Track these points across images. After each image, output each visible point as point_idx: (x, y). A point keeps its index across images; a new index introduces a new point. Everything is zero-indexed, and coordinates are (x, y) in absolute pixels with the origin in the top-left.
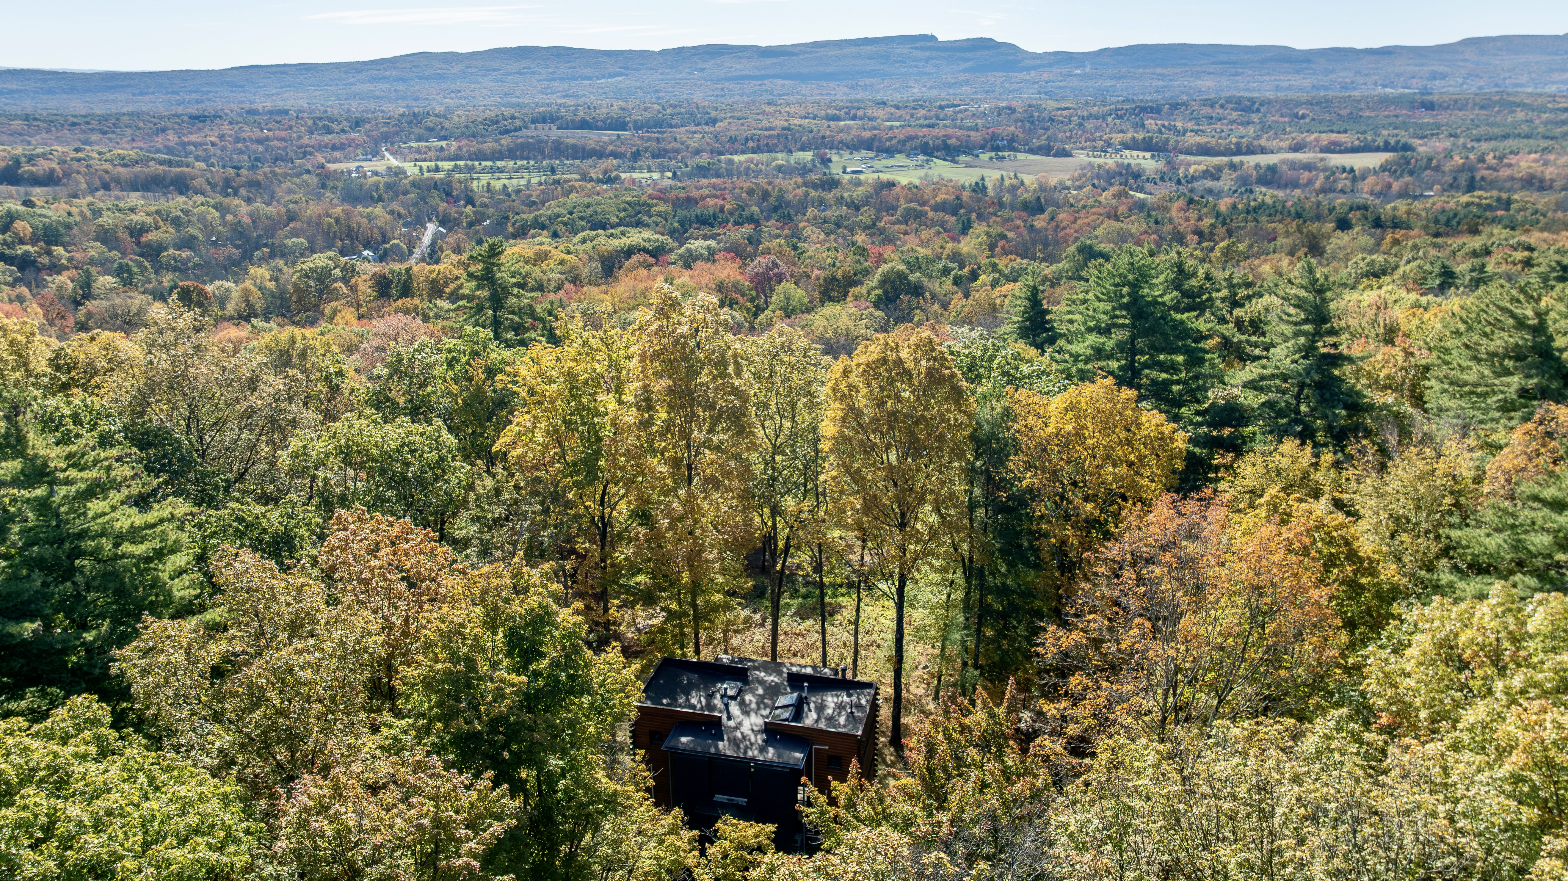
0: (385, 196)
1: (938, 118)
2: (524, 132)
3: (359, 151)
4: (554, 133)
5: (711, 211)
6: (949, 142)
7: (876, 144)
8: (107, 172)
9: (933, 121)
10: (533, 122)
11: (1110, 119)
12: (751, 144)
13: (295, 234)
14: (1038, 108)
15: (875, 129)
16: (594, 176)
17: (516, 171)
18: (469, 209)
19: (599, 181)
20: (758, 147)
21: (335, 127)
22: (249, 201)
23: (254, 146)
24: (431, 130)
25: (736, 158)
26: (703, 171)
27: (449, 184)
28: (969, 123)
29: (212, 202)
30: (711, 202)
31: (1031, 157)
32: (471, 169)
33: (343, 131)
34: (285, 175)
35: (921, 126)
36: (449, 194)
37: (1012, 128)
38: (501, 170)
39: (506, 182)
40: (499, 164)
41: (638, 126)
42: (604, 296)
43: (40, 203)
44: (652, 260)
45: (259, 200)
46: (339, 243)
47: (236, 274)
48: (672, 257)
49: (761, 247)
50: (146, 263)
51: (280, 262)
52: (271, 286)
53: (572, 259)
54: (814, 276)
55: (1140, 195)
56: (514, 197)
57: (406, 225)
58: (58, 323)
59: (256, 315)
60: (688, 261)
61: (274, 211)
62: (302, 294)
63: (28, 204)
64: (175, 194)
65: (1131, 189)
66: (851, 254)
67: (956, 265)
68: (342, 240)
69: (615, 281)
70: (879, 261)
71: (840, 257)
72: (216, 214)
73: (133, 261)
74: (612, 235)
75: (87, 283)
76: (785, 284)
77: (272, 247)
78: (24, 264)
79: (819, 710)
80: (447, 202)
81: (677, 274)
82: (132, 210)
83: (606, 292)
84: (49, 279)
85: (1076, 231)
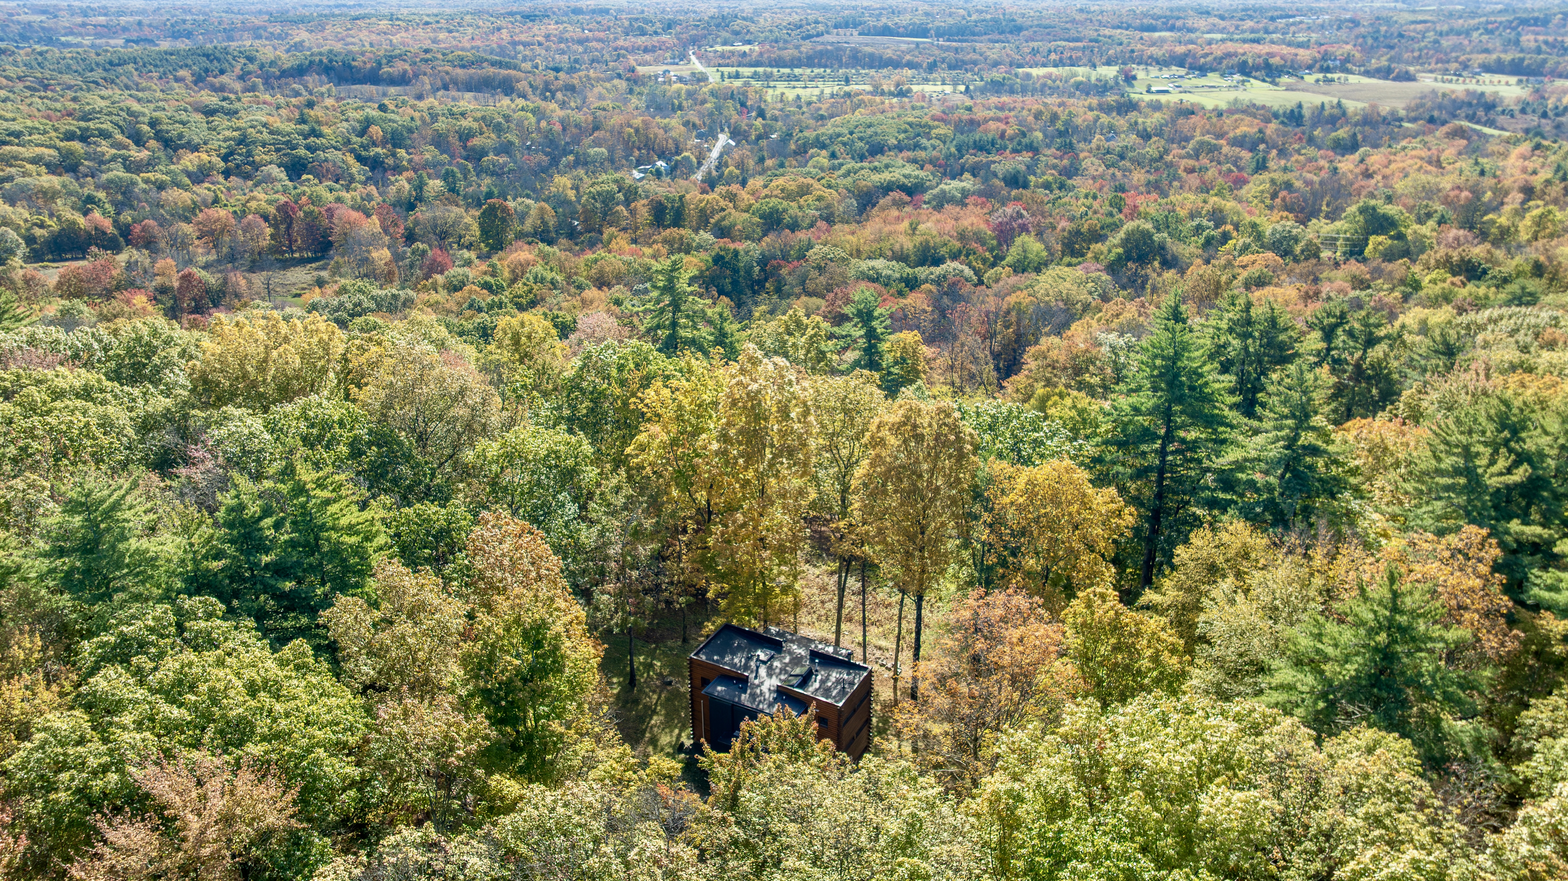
0: (685, 103)
1: (1267, 32)
2: (827, 38)
3: (668, 55)
4: (853, 39)
5: (990, 136)
6: (1272, 61)
7: (1189, 60)
8: (447, 73)
9: (1261, 34)
10: (836, 27)
11: (1475, 35)
12: (1053, 56)
13: (597, 143)
14: (1388, 21)
15: (1192, 42)
16: (885, 87)
17: (812, 80)
18: (759, 122)
19: (891, 94)
20: (1061, 60)
21: (649, 28)
22: (563, 105)
23: (575, 47)
24: (736, 33)
25: (1036, 72)
26: (997, 87)
27: (745, 94)
28: (1301, 37)
29: (531, 106)
30: (992, 125)
31: (1365, 80)
32: (768, 77)
33: (656, 33)
34: (598, 80)
35: (1245, 41)
36: (743, 104)
37: (1349, 47)
38: (797, 79)
39: (800, 91)
40: (797, 71)
41: (939, 34)
42: (850, 237)
43: (391, 107)
44: (907, 199)
45: (573, 104)
46: (637, 153)
47: (543, 180)
48: (927, 197)
49: (1014, 193)
50: (470, 166)
51: (581, 172)
52: (571, 194)
53: (831, 195)
54: (1060, 227)
55: (1487, 130)
56: (804, 109)
57: (699, 136)
58: (391, 230)
59: (549, 232)
60: (941, 202)
61: (583, 118)
62: (588, 215)
63: (383, 108)
64: (501, 96)
65: (1478, 123)
66: (1107, 203)
67: (1211, 224)
68: (639, 149)
69: (867, 220)
70: (1134, 213)
71: (1096, 205)
72: (533, 120)
73: (459, 165)
74: (875, 168)
75: (420, 187)
76: (1024, 237)
77: (577, 155)
78: (375, 164)
79: (823, 682)
80: (740, 113)
81: (925, 218)
82: (463, 114)
83: (853, 233)
84: (393, 179)
85: (1384, 177)
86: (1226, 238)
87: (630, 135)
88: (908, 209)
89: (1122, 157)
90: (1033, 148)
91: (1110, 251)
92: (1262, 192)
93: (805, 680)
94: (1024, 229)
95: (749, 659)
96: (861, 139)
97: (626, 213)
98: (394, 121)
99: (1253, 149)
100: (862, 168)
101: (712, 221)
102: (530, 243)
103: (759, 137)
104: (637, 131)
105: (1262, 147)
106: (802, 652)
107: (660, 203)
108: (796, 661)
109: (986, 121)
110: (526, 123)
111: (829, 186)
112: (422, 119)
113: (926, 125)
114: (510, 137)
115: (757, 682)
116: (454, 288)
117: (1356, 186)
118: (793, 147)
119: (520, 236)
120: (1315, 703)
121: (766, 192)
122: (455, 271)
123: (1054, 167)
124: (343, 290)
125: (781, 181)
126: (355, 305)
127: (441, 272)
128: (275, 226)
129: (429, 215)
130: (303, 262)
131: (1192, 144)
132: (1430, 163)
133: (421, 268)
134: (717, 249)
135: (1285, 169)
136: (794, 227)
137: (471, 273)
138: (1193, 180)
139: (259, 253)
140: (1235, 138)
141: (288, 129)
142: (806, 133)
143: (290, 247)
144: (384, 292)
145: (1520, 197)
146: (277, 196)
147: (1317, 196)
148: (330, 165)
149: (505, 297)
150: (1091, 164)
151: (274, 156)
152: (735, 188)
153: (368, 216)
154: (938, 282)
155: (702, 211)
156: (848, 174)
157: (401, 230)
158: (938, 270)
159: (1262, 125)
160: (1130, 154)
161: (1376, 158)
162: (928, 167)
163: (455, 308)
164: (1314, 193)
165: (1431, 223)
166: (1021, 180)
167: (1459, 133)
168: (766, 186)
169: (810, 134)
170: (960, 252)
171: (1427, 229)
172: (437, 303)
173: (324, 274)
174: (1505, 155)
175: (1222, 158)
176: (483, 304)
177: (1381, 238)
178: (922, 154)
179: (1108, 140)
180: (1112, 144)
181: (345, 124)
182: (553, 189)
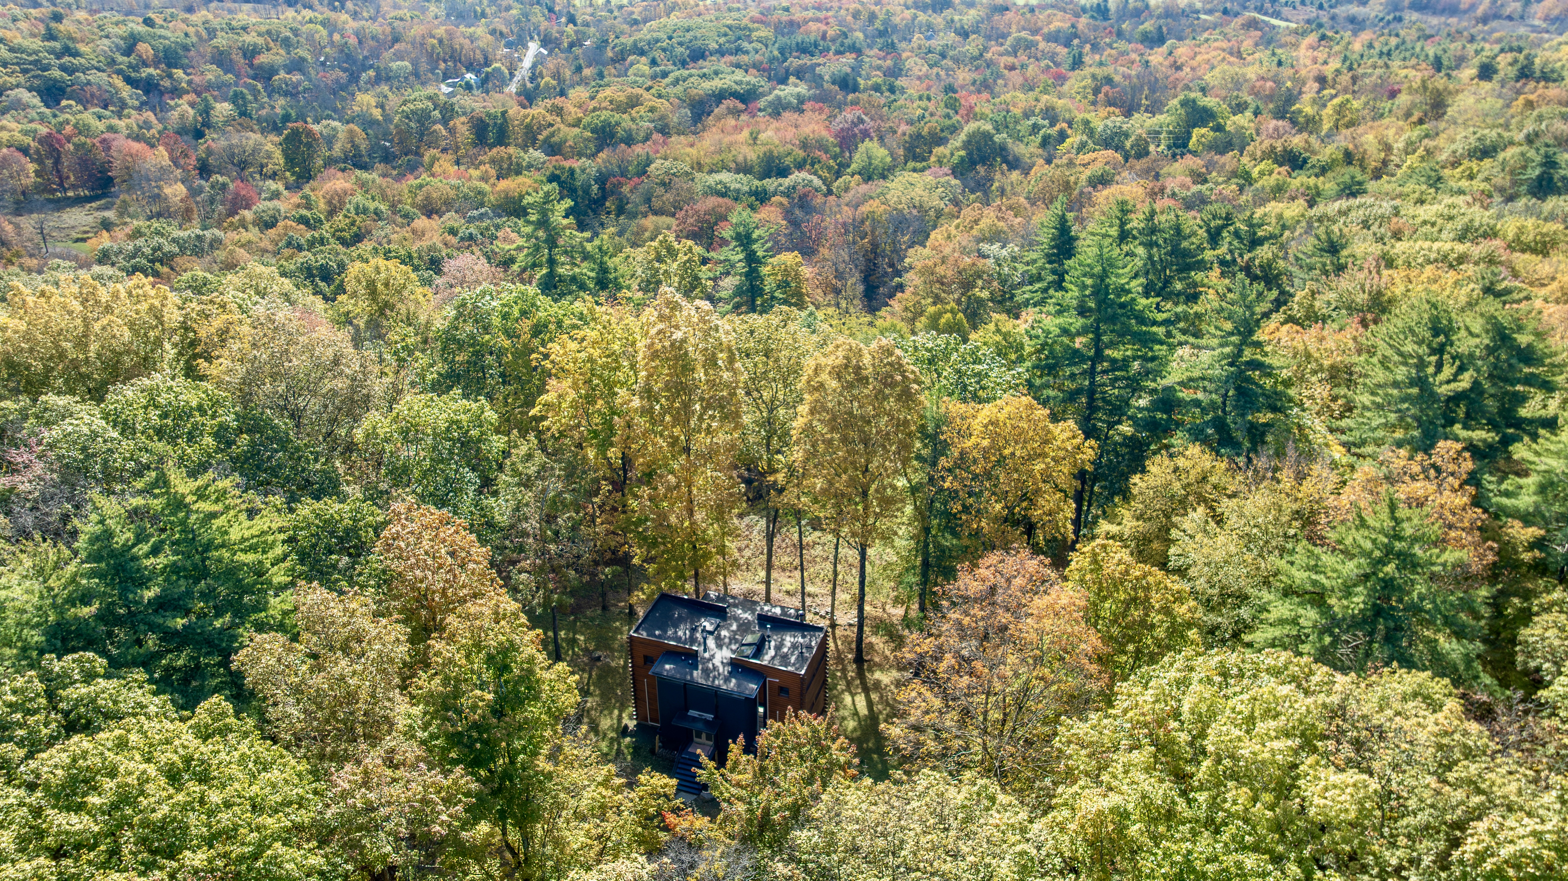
5: (812, 38)
13: (399, 57)
18: (570, 29)
22: (355, 15)
29: (320, 17)
30: (813, 26)
36: (551, 10)
42: (689, 150)
43: (159, 21)
44: (742, 106)
45: (365, 14)
46: (442, 66)
47: (344, 99)
48: (762, 103)
49: (850, 97)
50: (259, 86)
51: (385, 88)
52: (377, 113)
53: (662, 105)
54: (900, 131)
55: (1274, 22)
56: (616, 13)
57: (509, 45)
58: (182, 162)
59: (361, 156)
60: (778, 109)
61: (380, 29)
62: (403, 135)
63: (148, 22)
64: (285, 7)
65: (1266, 14)
66: (942, 104)
67: (1046, 122)
68: (445, 61)
69: (704, 130)
70: (971, 114)
71: (931, 106)
72: (324, 33)
73: (246, 85)
74: (704, 75)
75: (206, 111)
76: (867, 143)
77: (378, 70)
78: (149, 87)
79: (778, 648)
80: (549, 19)
81: (763, 127)
82: (244, 29)
83: (692, 145)
84: (172, 103)
85: (1193, 69)
86: (1062, 136)
87: (433, 46)
88: (744, 117)
89: (943, 56)
90: (855, 49)
91: (952, 154)
92: (1085, 87)
93: (759, 648)
94: (866, 134)
95: (693, 630)
96: (681, 44)
97: (444, 132)
98: (165, 38)
99: (1067, 44)
100: (691, 76)
101: (540, 137)
102: (343, 170)
103: (572, 45)
104: (441, 41)
105: (1076, 42)
106: (747, 616)
107: (482, 120)
108: (744, 627)
109: (806, 22)
110: (317, 36)
111: (660, 96)
112: (197, 34)
113: (746, 28)
114: (302, 52)
115: (707, 655)
116: (267, 224)
117: (1171, 79)
118: (610, 54)
119: (330, 162)
120: (1321, 640)
121: (593, 104)
122: (262, 205)
123: (879, 68)
124: (137, 234)
125: (608, 92)
126: (154, 250)
127: (248, 207)
128: (39, 161)
129: (223, 143)
130: (79, 201)
131: (1009, 41)
132: (1231, 54)
133: (223, 203)
134: (551, 169)
135: (1101, 64)
136: (629, 140)
137: (282, 206)
138: (1015, 77)
139: (23, 193)
140: (1049, 34)
141: (34, 47)
142: (623, 40)
143: (61, 184)
144: (187, 233)
145: (1316, 86)
146: (33, 126)
147: (1136, 89)
148: (95, 89)
149: (326, 230)
150: (915, 65)
151: (22, 79)
152: (559, 101)
153: (152, 146)
154: (787, 194)
155: (529, 127)
156: (676, 82)
157: (193, 161)
158: (787, 182)
159: (1074, 19)
160: (951, 53)
161: (1183, 51)
162: (752, 71)
163: (270, 248)
164: (1133, 88)
165: (1248, 114)
166: (851, 83)
167: (1252, 24)
168: (592, 98)
169: (627, 41)
170: (805, 161)
171: (1243, 120)
172: (249, 242)
173: (110, 214)
174: (1296, 46)
175: (1039, 55)
176: (303, 241)
177: (1203, 131)
178: (745, 59)
179: (928, 38)
180: (933, 43)
181: (106, 41)
182: (355, 108)
